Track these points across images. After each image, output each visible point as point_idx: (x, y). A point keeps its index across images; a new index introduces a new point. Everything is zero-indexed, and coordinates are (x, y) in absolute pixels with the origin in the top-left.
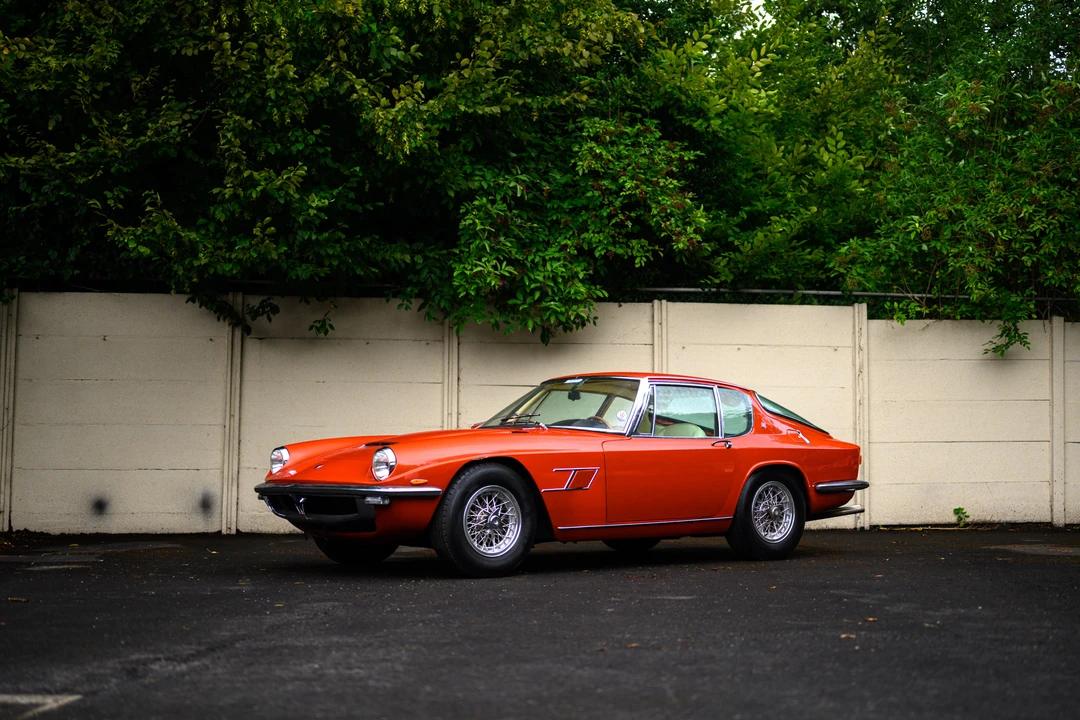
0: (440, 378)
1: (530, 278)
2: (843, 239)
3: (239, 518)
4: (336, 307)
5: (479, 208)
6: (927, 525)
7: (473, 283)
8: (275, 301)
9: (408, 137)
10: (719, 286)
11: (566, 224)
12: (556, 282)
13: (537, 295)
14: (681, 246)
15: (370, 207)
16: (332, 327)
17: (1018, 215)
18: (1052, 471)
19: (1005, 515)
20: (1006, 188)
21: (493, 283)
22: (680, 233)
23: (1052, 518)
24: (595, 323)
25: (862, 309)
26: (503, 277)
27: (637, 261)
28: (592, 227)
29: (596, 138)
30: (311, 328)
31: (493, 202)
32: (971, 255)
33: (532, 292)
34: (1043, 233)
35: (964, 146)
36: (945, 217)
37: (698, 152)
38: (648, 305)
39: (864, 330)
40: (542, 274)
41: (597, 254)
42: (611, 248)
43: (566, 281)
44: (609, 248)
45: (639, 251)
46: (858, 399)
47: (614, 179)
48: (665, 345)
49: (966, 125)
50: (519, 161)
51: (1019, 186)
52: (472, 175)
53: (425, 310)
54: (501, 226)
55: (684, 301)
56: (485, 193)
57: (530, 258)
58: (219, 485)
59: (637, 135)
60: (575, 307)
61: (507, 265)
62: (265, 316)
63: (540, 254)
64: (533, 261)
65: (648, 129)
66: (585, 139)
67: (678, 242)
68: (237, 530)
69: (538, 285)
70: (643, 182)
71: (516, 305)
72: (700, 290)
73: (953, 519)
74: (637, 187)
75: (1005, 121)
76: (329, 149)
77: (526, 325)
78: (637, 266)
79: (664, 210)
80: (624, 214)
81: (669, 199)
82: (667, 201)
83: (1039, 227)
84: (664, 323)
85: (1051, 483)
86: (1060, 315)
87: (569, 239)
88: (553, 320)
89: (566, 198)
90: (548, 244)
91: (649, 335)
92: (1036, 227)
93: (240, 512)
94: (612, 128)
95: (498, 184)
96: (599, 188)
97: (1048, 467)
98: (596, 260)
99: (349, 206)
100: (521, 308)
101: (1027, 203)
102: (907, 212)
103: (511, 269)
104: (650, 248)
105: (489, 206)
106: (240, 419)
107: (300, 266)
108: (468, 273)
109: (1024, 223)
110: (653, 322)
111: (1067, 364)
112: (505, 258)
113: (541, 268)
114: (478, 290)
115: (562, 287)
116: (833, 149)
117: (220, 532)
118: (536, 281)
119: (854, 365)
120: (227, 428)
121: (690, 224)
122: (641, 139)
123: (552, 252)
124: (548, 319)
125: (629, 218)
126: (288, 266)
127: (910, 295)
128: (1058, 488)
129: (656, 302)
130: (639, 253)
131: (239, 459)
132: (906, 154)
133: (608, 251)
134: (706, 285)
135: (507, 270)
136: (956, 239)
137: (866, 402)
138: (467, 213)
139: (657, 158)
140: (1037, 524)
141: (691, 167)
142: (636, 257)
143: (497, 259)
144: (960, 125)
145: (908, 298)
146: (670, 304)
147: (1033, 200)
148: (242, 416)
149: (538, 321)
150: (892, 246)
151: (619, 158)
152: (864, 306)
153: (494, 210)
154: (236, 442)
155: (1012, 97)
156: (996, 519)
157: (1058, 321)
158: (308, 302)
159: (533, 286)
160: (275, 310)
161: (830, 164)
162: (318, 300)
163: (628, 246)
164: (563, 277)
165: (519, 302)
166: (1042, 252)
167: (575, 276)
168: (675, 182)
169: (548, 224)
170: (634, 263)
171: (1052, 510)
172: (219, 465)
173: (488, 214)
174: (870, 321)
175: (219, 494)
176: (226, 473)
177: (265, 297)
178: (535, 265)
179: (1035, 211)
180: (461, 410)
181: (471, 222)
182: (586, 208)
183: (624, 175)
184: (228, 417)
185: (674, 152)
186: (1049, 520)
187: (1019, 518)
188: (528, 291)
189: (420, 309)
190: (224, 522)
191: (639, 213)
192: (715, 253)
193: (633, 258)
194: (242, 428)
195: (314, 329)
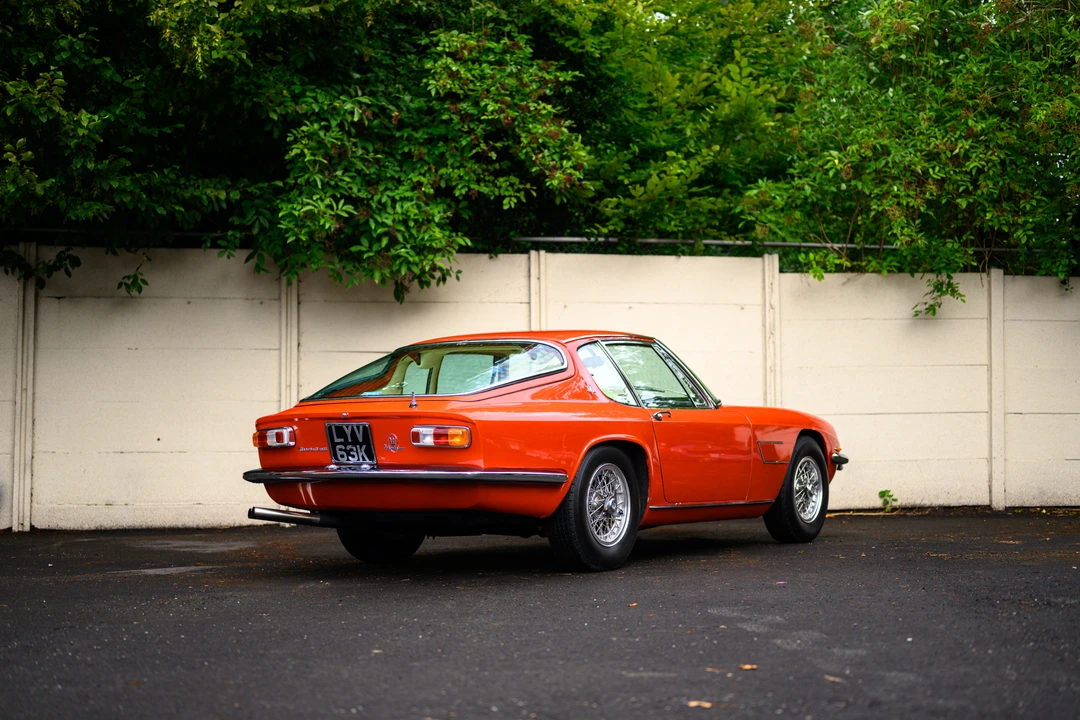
0: (277, 344)
1: (376, 221)
2: (750, 180)
3: (34, 512)
4: (149, 259)
5: (310, 136)
6: (849, 510)
7: (303, 226)
8: (75, 252)
9: (200, 41)
10: (606, 236)
11: (421, 159)
12: (408, 227)
13: (385, 242)
14: (555, 182)
15: (167, 130)
16: (145, 283)
17: (952, 151)
18: (991, 446)
19: (937, 497)
20: (939, 120)
21: (327, 226)
22: (555, 168)
23: (991, 500)
24: (458, 278)
25: (772, 261)
26: (338, 217)
27: (506, 201)
28: (450, 162)
29: (454, 56)
30: (120, 285)
31: (327, 129)
32: (897, 196)
33: (379, 238)
34: (980, 171)
35: (889, 72)
36: (869, 153)
37: (577, 73)
38: (524, 257)
39: (776, 286)
40: (391, 218)
41: (457, 193)
42: (473, 186)
43: (419, 224)
44: (472, 186)
45: (507, 190)
46: (769, 364)
47: (476, 104)
48: (543, 303)
49: (891, 47)
50: (363, 84)
51: (952, 118)
52: (302, 94)
53: (253, 261)
54: (337, 158)
55: (566, 252)
56: (318, 117)
57: (376, 198)
58: (9, 473)
59: (504, 52)
60: (431, 257)
61: (344, 204)
62: (63, 270)
63: (388, 193)
64: (379, 202)
65: (516, 45)
66: (440, 55)
67: (552, 177)
68: (32, 527)
69: (386, 229)
70: (509, 106)
71: (361, 253)
72: (585, 239)
73: (878, 503)
74: (501, 111)
75: (936, 43)
76: (108, 59)
77: (372, 276)
78: (506, 207)
79: (534, 139)
80: (487, 144)
81: (544, 127)
82: (539, 129)
83: (975, 164)
84: (542, 277)
85: (990, 460)
86: (999, 267)
87: (424, 175)
88: (404, 271)
89: (422, 126)
90: (399, 182)
91: (525, 291)
92: (971, 165)
93: (35, 505)
94: (473, 43)
95: (335, 108)
96: (457, 112)
97: (985, 441)
98: (456, 200)
99: (144, 130)
100: (365, 256)
101: (963, 137)
102: (826, 148)
103: (350, 208)
104: (521, 187)
105: (322, 133)
106: (34, 394)
107: (81, 204)
108: (296, 213)
109: (958, 161)
110: (529, 276)
111: (1006, 323)
112: (342, 196)
113: (390, 210)
114: (311, 234)
115: (414, 232)
116: (737, 78)
117: (10, 529)
118: (383, 225)
119: (764, 326)
120: (18, 405)
121: (568, 158)
122: (508, 57)
123: (403, 191)
124: (399, 271)
125: (494, 149)
126: (68, 205)
127: (829, 245)
128: (997, 466)
129: (533, 253)
130: (509, 194)
131: (33, 442)
132: (823, 81)
133: (470, 189)
134: (593, 235)
135: (345, 209)
136: (881, 178)
137: (778, 369)
138: (296, 141)
139: (526, 79)
140: (975, 507)
141: (569, 90)
142: (505, 197)
143: (333, 196)
144: (885, 46)
145: (825, 248)
146: (550, 255)
147: (970, 134)
148: (37, 391)
149: (387, 272)
150: (807, 187)
151: (482, 78)
152: (776, 257)
153: (329, 138)
154: (29, 421)
155: (944, 14)
156: (927, 502)
157: (996, 274)
158: (115, 253)
159: (380, 231)
160: (76, 262)
161: (734, 94)
162: (129, 251)
163: (495, 185)
164: (416, 221)
165: (363, 249)
166: (979, 192)
167: (429, 221)
168: (549, 107)
169: (399, 158)
170: (502, 205)
171: (990, 492)
172: (9, 450)
173: (321, 143)
174: (783, 275)
175: (9, 484)
176: (17, 459)
177: (62, 248)
178: (382, 207)
179: (971, 147)
180: (302, 381)
181: (299, 151)
182: (445, 139)
183: (487, 98)
184: (19, 391)
185: (548, 73)
186: (987, 502)
187: (953, 501)
188: (375, 235)
189: (247, 260)
190: (15, 517)
191: (506, 144)
192: (600, 196)
193: (500, 198)
194: (37, 404)
195: (124, 287)
